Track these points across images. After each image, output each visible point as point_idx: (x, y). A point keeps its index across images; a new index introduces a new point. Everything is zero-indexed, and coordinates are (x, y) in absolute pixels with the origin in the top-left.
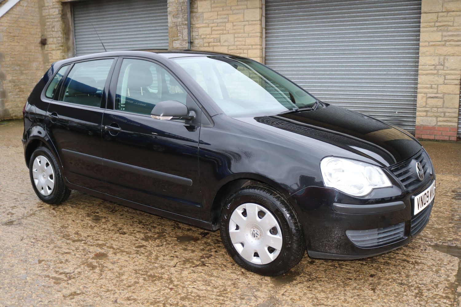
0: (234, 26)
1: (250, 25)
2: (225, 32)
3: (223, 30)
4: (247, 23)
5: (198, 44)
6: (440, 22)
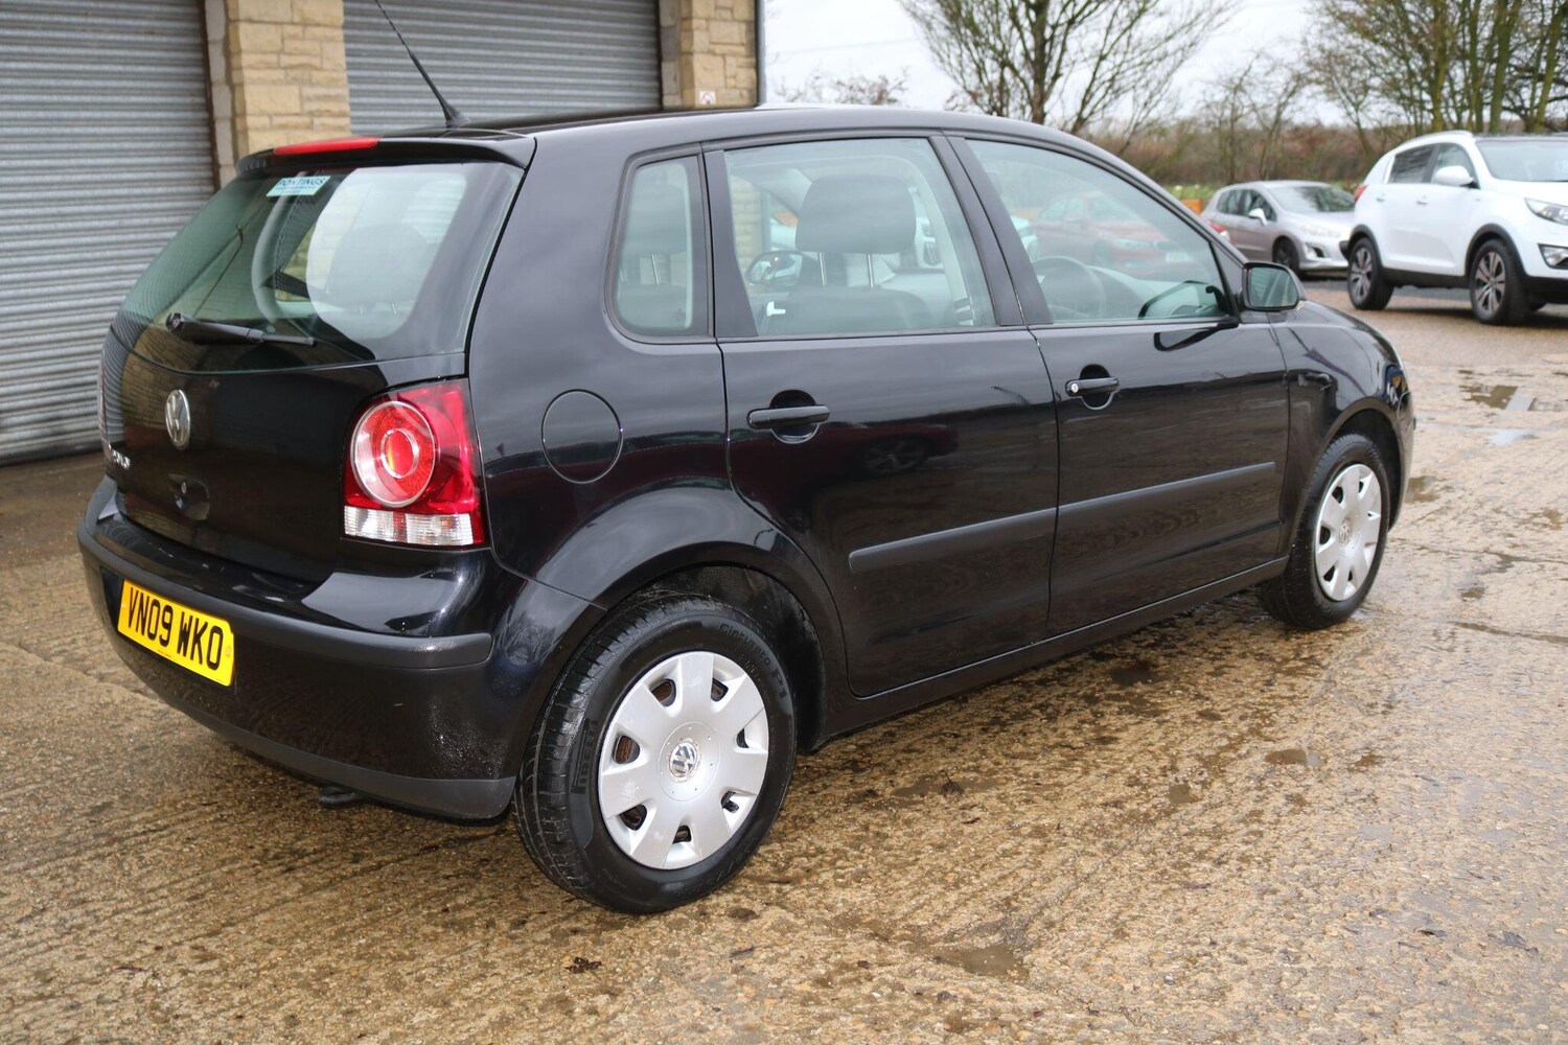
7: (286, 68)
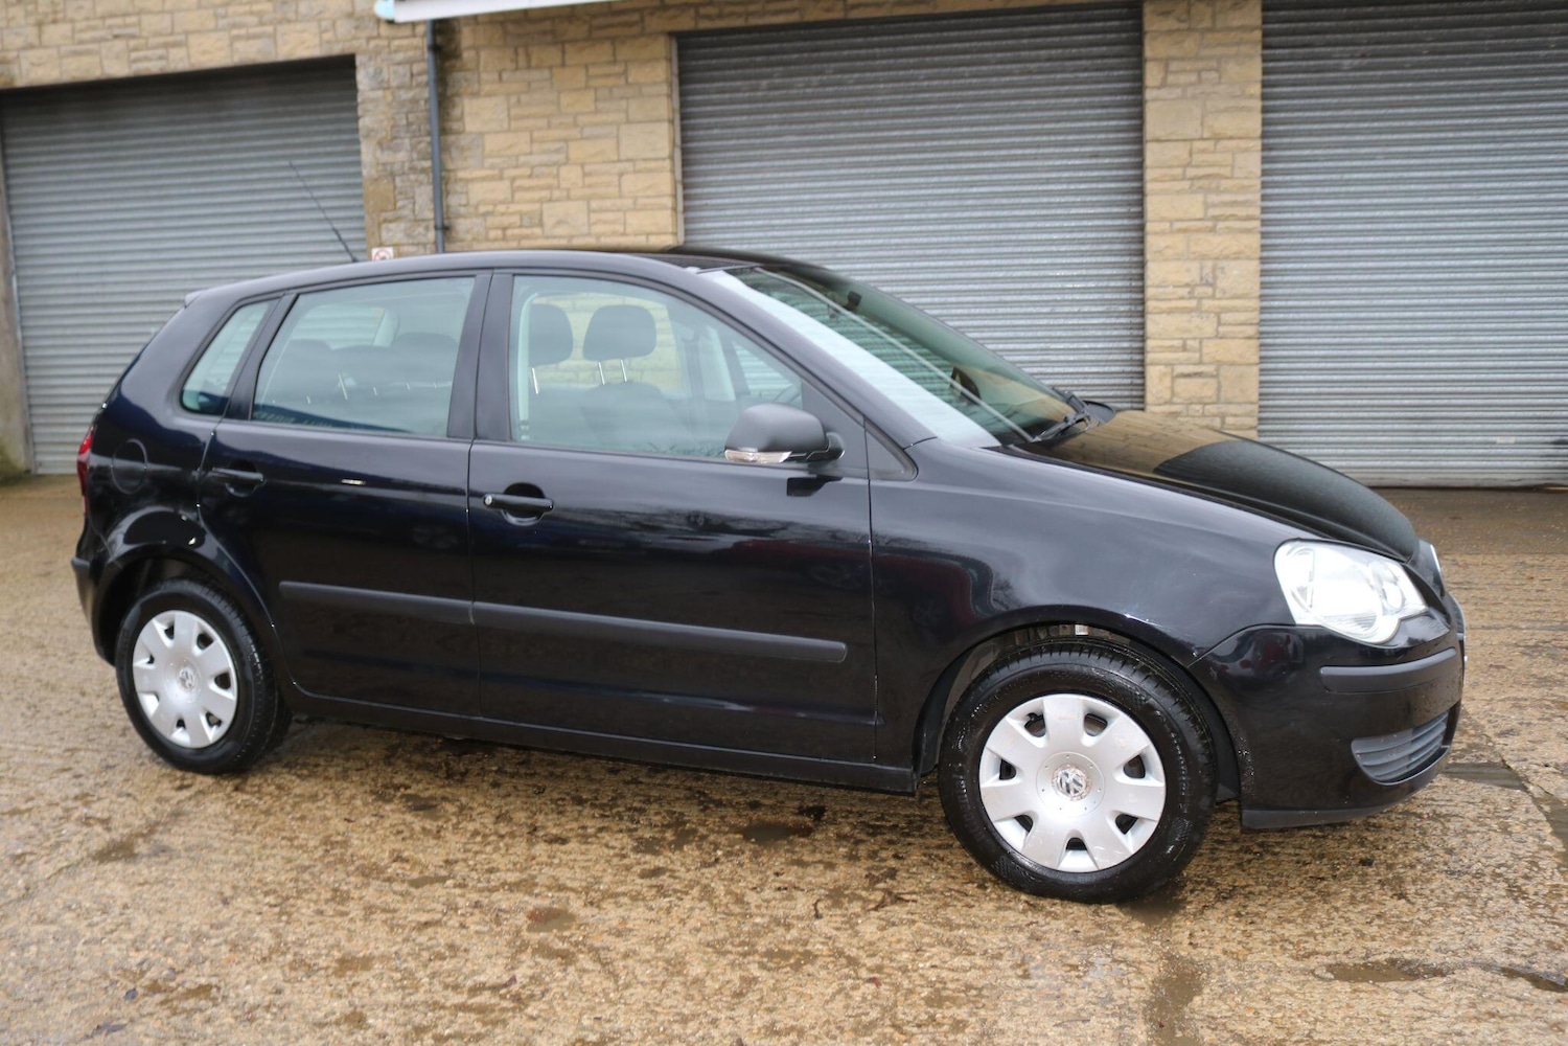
0: (585, 175)
1: (640, 171)
2: (557, 194)
3: (549, 188)
4: (628, 166)
5: (468, 231)
6: (1198, 166)
7: (1192, 179)
